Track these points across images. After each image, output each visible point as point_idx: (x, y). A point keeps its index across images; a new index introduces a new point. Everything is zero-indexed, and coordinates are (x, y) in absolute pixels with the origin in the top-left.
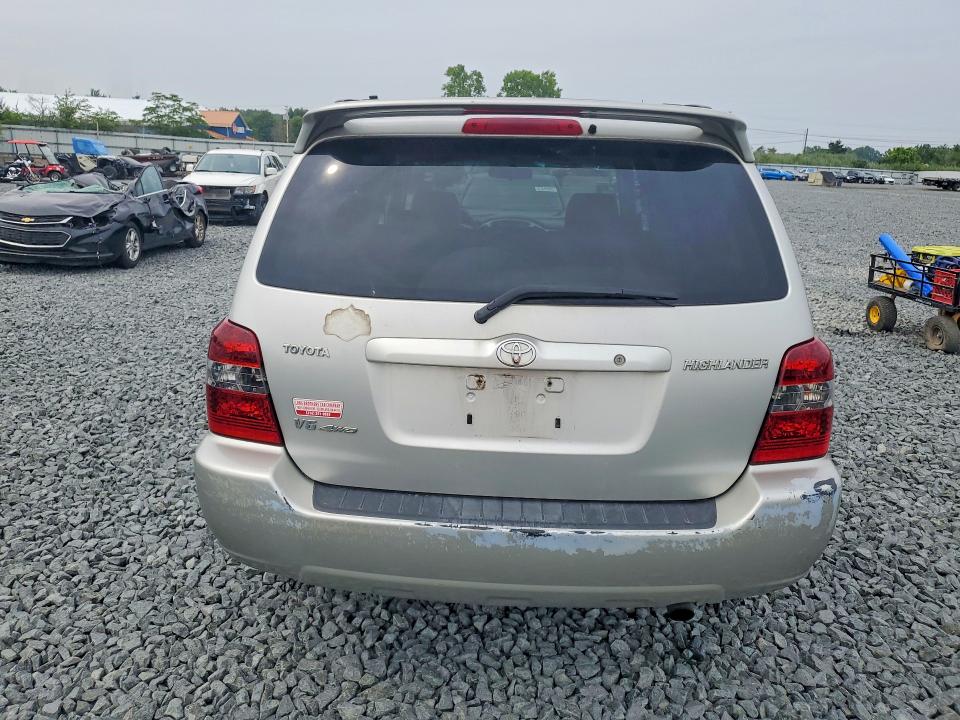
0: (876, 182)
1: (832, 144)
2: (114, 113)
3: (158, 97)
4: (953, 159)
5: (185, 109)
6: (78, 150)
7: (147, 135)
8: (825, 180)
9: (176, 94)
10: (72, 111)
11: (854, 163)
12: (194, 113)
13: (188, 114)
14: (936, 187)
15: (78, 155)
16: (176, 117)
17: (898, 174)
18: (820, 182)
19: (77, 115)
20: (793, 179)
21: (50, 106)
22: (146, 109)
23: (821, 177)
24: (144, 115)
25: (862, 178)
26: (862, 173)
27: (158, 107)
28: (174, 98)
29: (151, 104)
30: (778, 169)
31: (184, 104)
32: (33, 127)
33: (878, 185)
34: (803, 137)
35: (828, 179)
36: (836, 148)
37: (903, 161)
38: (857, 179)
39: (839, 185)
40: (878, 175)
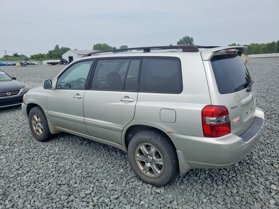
0: (33, 64)
1: (14, 54)
4: (48, 57)
8: (21, 65)
11: (25, 59)
14: (50, 65)
17: (38, 62)
18: (20, 66)
20: (9, 65)
23: (20, 64)
25: (29, 64)
26: (28, 62)
30: (3, 62)
33: (34, 65)
34: (5, 52)
35: (22, 64)
36: (16, 55)
37: (38, 58)
38: (28, 64)
39: (26, 66)
40: (33, 63)
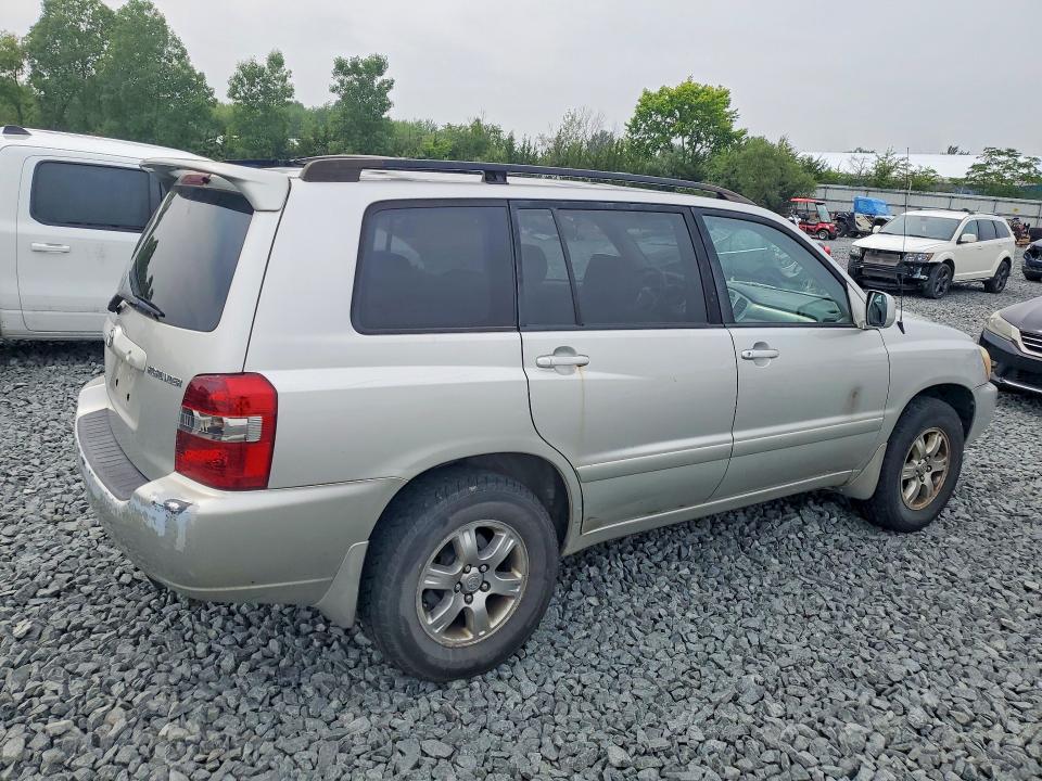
2: (934, 171)
3: (992, 152)
5: (1021, 165)
6: (857, 209)
7: (966, 196)
9: (1012, 148)
10: (890, 170)
12: (1032, 169)
13: (1025, 171)
15: (857, 215)
16: (1006, 175)
19: (894, 174)
21: (869, 165)
22: (973, 167)
24: (968, 174)
27: (988, 164)
28: (1011, 153)
29: (981, 161)
31: (1021, 160)
32: (847, 187)
